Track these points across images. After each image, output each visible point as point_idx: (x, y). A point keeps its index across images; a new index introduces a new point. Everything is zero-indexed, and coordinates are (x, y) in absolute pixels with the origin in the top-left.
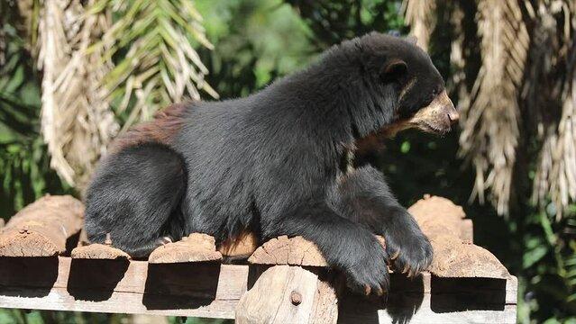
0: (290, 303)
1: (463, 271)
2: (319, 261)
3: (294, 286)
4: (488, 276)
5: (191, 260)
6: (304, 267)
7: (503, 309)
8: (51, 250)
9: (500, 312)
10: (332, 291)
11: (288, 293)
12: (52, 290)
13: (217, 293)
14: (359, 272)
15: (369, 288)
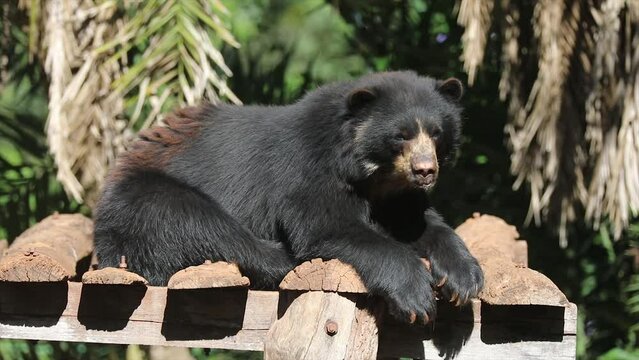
0: (325, 333)
1: (517, 298)
2: (356, 286)
3: (329, 315)
4: (545, 304)
5: (215, 285)
6: (341, 294)
7: (561, 340)
8: (60, 274)
9: (558, 343)
10: (372, 320)
11: (323, 322)
12: (61, 319)
13: (244, 322)
14: (403, 297)
15: (414, 316)
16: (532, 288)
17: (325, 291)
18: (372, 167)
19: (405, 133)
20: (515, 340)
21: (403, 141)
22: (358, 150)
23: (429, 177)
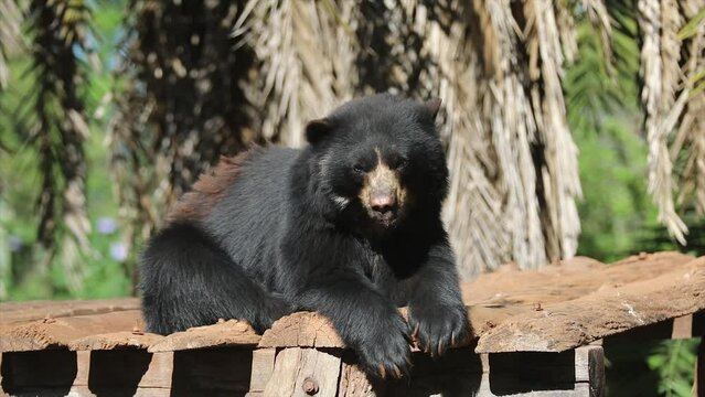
0: (303, 394)
1: (502, 344)
2: (334, 341)
3: (307, 372)
4: (532, 350)
5: (189, 347)
6: (318, 349)
7: (573, 388)
8: (44, 341)
9: (570, 391)
10: (363, 376)
11: (300, 381)
12: (73, 389)
13: (252, 383)
14: (371, 350)
15: (383, 370)
16: (518, 333)
17: (302, 347)
18: (342, 201)
19: (364, 165)
20: (525, 391)
21: (363, 173)
22: (324, 183)
23: (389, 214)
